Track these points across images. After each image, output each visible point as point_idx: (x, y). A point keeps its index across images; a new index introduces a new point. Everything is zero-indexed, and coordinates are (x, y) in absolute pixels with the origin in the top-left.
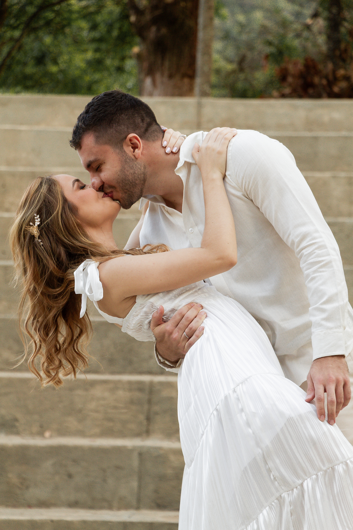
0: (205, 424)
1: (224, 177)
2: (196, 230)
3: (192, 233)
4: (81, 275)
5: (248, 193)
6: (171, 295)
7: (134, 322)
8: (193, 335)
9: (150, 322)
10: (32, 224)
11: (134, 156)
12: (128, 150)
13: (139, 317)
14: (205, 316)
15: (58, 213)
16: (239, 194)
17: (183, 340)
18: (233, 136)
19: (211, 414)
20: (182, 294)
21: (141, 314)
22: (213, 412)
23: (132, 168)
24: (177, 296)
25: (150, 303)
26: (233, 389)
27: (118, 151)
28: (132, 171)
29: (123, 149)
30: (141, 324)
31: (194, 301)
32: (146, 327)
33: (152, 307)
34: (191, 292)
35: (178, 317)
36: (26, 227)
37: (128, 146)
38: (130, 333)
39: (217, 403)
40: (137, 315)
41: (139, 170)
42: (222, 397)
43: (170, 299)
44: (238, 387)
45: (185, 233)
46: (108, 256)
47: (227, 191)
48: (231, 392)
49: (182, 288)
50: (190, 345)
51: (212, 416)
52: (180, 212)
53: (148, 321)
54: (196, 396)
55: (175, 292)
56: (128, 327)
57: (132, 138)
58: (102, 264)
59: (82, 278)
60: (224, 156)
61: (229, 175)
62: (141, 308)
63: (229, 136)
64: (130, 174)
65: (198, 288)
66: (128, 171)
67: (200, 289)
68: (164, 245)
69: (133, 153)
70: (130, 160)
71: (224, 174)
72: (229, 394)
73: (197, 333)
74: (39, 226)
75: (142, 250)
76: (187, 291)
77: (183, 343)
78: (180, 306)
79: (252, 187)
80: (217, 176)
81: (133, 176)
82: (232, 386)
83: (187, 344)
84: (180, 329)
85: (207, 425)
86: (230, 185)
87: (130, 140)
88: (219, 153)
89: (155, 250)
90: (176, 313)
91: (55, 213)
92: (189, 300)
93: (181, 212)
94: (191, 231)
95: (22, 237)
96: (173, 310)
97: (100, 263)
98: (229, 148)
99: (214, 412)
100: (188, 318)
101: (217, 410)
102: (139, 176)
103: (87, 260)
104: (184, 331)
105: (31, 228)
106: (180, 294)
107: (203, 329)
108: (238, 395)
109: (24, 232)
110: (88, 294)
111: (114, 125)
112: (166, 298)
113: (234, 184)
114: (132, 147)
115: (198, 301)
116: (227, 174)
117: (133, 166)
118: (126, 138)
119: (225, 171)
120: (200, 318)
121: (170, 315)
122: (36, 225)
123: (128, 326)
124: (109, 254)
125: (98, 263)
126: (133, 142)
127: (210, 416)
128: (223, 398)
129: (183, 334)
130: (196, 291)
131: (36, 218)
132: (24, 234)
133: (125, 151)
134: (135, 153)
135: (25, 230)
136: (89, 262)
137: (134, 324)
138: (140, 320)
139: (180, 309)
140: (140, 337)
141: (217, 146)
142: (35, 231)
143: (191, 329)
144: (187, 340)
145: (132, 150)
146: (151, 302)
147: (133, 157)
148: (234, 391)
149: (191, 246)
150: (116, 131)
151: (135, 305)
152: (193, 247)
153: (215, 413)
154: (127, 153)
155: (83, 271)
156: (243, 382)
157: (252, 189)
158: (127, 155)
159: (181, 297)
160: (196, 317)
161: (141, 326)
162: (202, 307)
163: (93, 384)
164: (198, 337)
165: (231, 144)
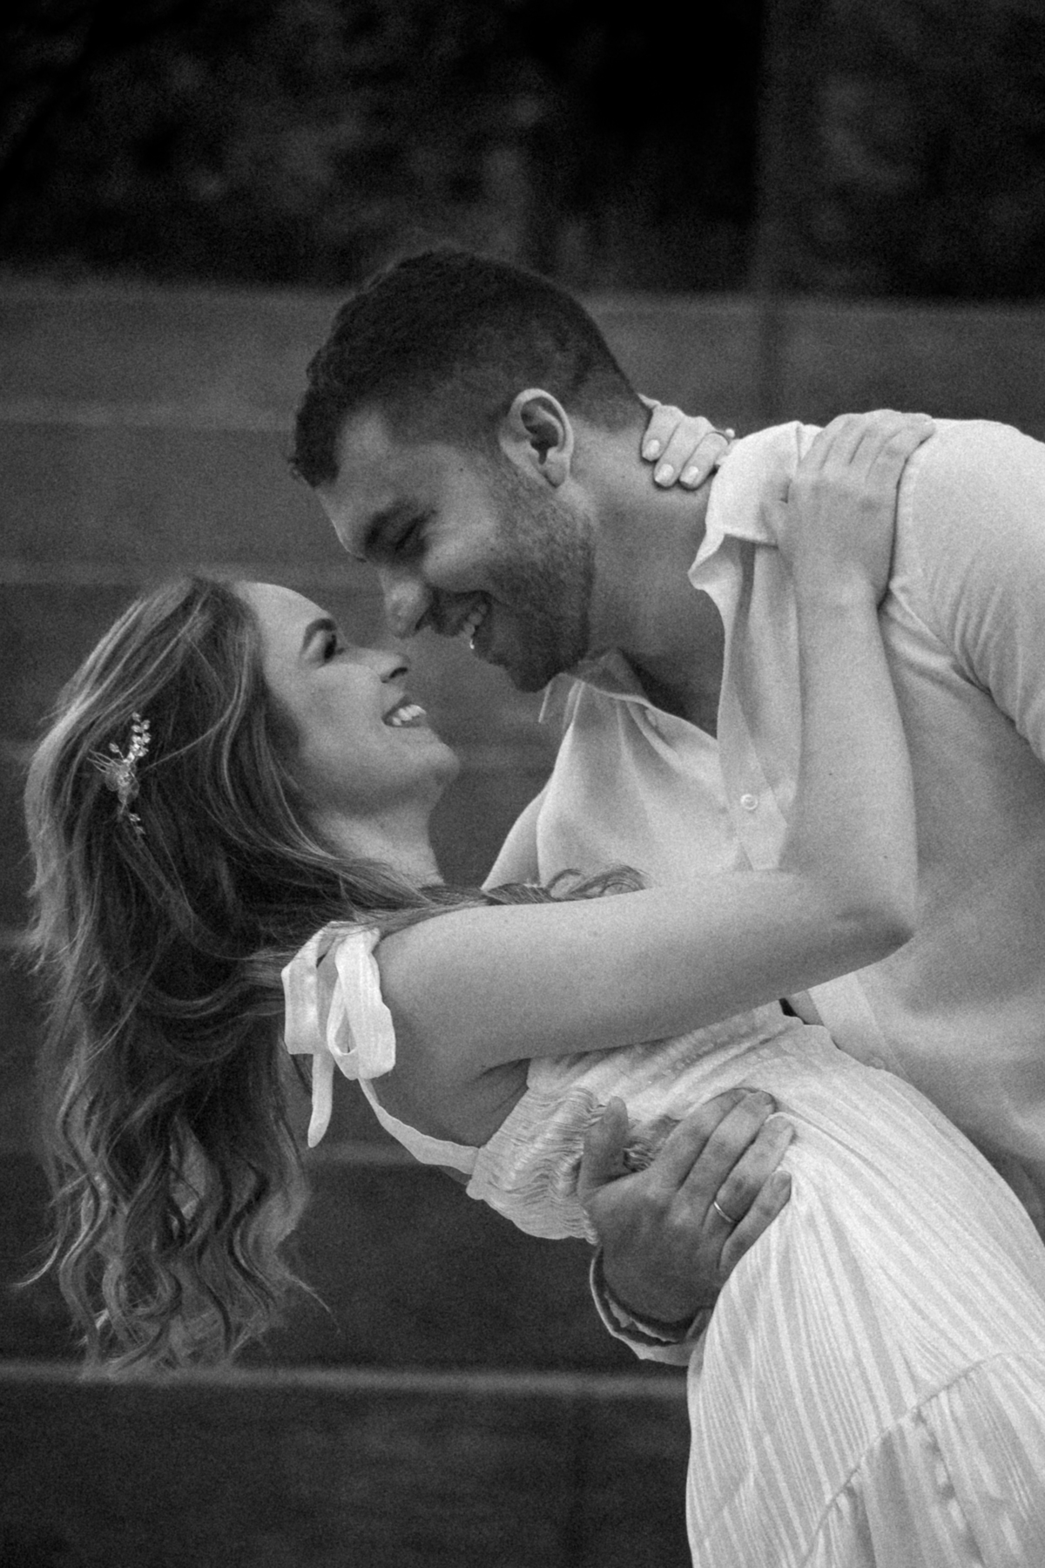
0: (804, 1547)
1: (883, 601)
2: (769, 802)
3: (750, 812)
4: (311, 979)
5: (975, 658)
6: (660, 1061)
7: (518, 1165)
8: (746, 1212)
9: (577, 1168)
10: (117, 751)
11: (546, 476)
12: (520, 453)
13: (536, 1146)
14: (788, 1133)
15: (221, 735)
16: (938, 663)
17: (712, 1234)
18: (922, 443)
19: (829, 1507)
20: (700, 1057)
21: (548, 1136)
22: (834, 1500)
23: (541, 520)
24: (680, 1066)
25: (581, 1094)
26: (915, 1411)
27: (481, 460)
28: (540, 533)
29: (499, 449)
30: (547, 1173)
31: (746, 1085)
32: (562, 1185)
33: (589, 1111)
34: (733, 1051)
35: (686, 1148)
36: (90, 755)
37: (518, 438)
38: (497, 1204)
39: (852, 1465)
40: (532, 1139)
41: (568, 531)
42: (874, 1439)
43: (656, 1078)
44: (934, 1401)
45: (724, 811)
46: (413, 906)
47: (890, 654)
48: (906, 1422)
49: (700, 1034)
50: (742, 1247)
51: (833, 1515)
52: (706, 730)
53: (571, 1161)
54: (767, 1440)
55: (675, 1051)
56: (492, 1180)
57: (530, 408)
58: (388, 939)
59: (313, 994)
60: (887, 515)
61: (904, 589)
62: (544, 1109)
63: (904, 441)
64: (535, 542)
65: (762, 1037)
66: (526, 532)
67: (766, 1041)
68: (630, 870)
69: (539, 466)
70: (530, 490)
71: (882, 583)
72: (900, 1429)
73: (764, 1198)
74: (140, 763)
75: (546, 892)
76: (720, 1046)
77: (714, 1244)
78: (690, 1105)
79: (989, 637)
80: (855, 592)
81: (547, 551)
82: (911, 1400)
83: (728, 1243)
84: (696, 1190)
85: (811, 1551)
86: (905, 628)
87: (526, 416)
88: (869, 506)
89: (597, 890)
90: (678, 1130)
91: (212, 732)
92: (726, 1082)
93: (713, 733)
94: (751, 804)
95: (68, 788)
96: (666, 1123)
97: (383, 937)
98: (907, 488)
99: (838, 1499)
100: (723, 1145)
101: (850, 1492)
102: (571, 555)
103: (333, 922)
104: (711, 1198)
105: (110, 764)
106: (690, 1061)
107: (787, 1182)
108: (932, 1434)
109: (80, 770)
110: (337, 1051)
111: (458, 365)
112: (641, 1074)
113: (920, 626)
114: (534, 445)
115: (759, 1084)
116: (895, 585)
117: (543, 513)
118: (507, 407)
119: (885, 573)
120: (772, 1144)
121: (654, 1139)
122: (131, 756)
123: (495, 1177)
124: (419, 899)
125: (377, 932)
126: (534, 423)
127: (825, 1517)
128: (877, 1444)
129: (711, 1211)
130: (751, 1049)
131: (136, 728)
132: (78, 780)
133: (508, 460)
134: (547, 466)
135: (86, 766)
136: (342, 931)
137: (518, 1172)
138: (545, 1157)
139: (693, 1117)
140: (535, 1222)
141: (860, 481)
142: (122, 776)
143: (739, 1186)
144: (727, 1229)
145: (535, 452)
146: (582, 1090)
147: (542, 482)
148: (919, 1419)
149: (744, 864)
150: (467, 385)
151: (525, 1099)
152: (750, 867)
153: (844, 1501)
154: (517, 463)
155: (317, 966)
156: (952, 1385)
157: (992, 645)
158: (519, 472)
159: (697, 1072)
160: (752, 1141)
161: (545, 1181)
162: (775, 1104)
163: (356, 1405)
164: (770, 1215)
165: (912, 470)
